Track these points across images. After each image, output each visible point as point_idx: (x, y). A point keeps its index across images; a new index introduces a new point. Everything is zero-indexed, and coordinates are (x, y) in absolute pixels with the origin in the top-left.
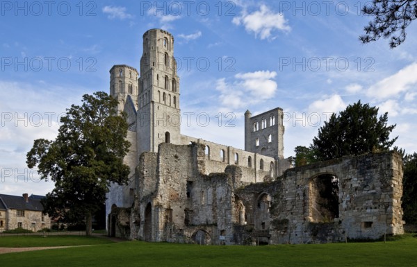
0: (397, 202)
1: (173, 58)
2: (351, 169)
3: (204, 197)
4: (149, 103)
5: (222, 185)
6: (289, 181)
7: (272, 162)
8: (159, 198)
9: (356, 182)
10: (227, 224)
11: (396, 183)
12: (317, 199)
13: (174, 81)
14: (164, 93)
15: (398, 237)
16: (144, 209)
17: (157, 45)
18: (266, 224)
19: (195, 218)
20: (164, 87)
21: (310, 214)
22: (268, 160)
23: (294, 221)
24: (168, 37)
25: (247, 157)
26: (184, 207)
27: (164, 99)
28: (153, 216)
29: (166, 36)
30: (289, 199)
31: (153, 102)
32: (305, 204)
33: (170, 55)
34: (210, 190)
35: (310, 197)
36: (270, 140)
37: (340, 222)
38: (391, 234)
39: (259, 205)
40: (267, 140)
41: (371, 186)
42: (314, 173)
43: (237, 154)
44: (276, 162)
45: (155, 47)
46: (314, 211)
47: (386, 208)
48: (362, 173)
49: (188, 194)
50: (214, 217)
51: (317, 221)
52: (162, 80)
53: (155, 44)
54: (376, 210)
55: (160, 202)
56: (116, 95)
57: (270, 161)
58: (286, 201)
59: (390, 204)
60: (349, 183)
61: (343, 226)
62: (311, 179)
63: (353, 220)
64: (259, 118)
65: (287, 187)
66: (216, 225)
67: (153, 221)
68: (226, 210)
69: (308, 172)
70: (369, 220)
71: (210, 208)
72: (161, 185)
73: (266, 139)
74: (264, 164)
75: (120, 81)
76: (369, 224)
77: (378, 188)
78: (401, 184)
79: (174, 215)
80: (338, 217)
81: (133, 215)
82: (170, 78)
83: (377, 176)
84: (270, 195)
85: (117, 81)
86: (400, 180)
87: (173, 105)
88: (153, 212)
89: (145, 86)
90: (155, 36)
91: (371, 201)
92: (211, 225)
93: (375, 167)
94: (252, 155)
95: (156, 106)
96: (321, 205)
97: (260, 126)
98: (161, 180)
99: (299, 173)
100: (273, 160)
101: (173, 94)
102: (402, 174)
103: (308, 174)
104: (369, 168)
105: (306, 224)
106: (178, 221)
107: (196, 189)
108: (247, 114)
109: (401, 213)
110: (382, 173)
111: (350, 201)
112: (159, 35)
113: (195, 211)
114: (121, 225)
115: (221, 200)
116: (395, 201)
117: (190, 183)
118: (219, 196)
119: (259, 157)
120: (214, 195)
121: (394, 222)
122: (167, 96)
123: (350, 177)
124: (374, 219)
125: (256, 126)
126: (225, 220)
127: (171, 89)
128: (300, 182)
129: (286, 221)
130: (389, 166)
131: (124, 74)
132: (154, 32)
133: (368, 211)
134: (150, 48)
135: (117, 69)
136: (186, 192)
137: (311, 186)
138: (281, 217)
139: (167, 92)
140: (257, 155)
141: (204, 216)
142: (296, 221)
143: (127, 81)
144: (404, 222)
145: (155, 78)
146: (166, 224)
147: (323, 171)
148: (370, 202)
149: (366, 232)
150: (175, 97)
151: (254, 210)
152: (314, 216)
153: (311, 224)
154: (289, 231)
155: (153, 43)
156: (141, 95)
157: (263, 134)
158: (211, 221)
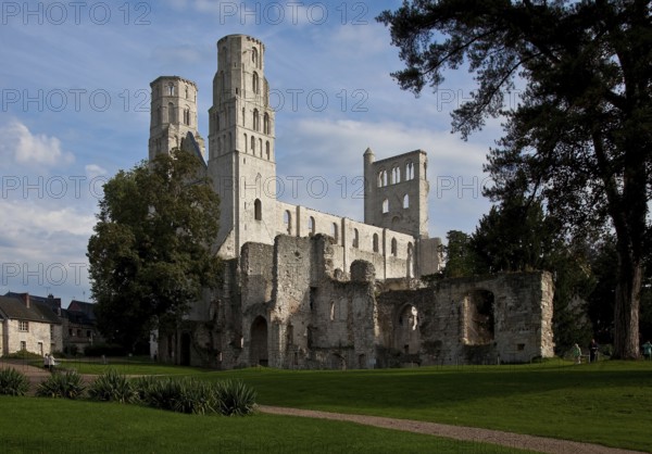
0: (546, 323)
1: (265, 79)
2: (506, 287)
3: (334, 310)
4: (231, 153)
5: (361, 296)
6: (443, 295)
7: (410, 244)
8: (277, 310)
9: (510, 301)
10: (368, 347)
11: (546, 304)
12: (474, 316)
13: (266, 117)
14: (253, 137)
15: (546, 359)
16: (250, 325)
17: (242, 61)
18: (410, 347)
19: (321, 338)
20: (252, 127)
21: (466, 335)
22: (404, 239)
23: (449, 343)
24: (258, 47)
25: (371, 234)
26: (307, 323)
27: (253, 147)
28: (270, 335)
29: (255, 45)
30: (442, 316)
31: (237, 152)
32: (460, 323)
33: (261, 75)
34: (344, 302)
35: (466, 315)
36: (406, 205)
37: (495, 344)
38: (540, 357)
39: (401, 321)
40: (402, 204)
41: (524, 307)
42: (469, 288)
43: (356, 230)
44: (416, 243)
45: (240, 64)
46: (469, 330)
47: (537, 329)
48: (516, 292)
49: (311, 305)
50: (350, 337)
51: (473, 343)
52: (249, 116)
53: (240, 58)
54: (528, 332)
55: (279, 316)
56: (164, 127)
57: (406, 242)
58: (439, 319)
59: (539, 326)
60: (504, 302)
61: (498, 348)
62: (466, 294)
63: (507, 342)
64: (388, 165)
65: (440, 302)
66: (352, 348)
67: (269, 342)
68: (366, 329)
69: (463, 285)
70: (521, 342)
71: (344, 325)
72: (280, 294)
73: (401, 201)
74: (398, 247)
75: (171, 104)
76: (521, 347)
77: (530, 309)
78: (551, 304)
79: (295, 334)
80: (493, 338)
81: (228, 332)
82: (261, 113)
83: (528, 296)
84: (417, 307)
85: (165, 104)
86: (550, 300)
87: (265, 155)
88: (269, 330)
89: (223, 125)
90: (240, 46)
91: (523, 322)
92: (346, 348)
93: (527, 286)
94: (379, 231)
95: (241, 157)
96: (478, 324)
97: (389, 179)
98: (280, 286)
99: (453, 286)
100: (411, 239)
101: (264, 139)
102: (552, 294)
103: (463, 288)
104: (522, 287)
105: (461, 347)
106: (300, 341)
107: (323, 298)
108: (367, 155)
109: (550, 335)
110: (533, 294)
111: (505, 321)
112: (246, 45)
113: (322, 328)
114: (200, 347)
115: (359, 314)
116: (544, 323)
117: (313, 290)
118: (356, 310)
119: (390, 234)
120: (350, 308)
121: (543, 343)
122: (257, 142)
123: (504, 295)
124: (525, 341)
125: (382, 176)
126: (366, 342)
127: (262, 131)
128: (455, 297)
129: (438, 343)
130: (539, 286)
131: (177, 93)
132: (237, 40)
133: (521, 332)
134: (230, 65)
135: (165, 84)
136: (309, 302)
137: (466, 302)
138: (433, 338)
139: (257, 136)
140: (388, 232)
141: (335, 335)
142: (450, 344)
143: (182, 104)
144: (554, 345)
145: (240, 114)
146: (288, 345)
147: (479, 285)
148: (522, 324)
149: (520, 355)
150: (268, 143)
151: (395, 328)
152: (470, 338)
153: (466, 346)
154: (442, 355)
155: (235, 57)
156: (215, 138)
157: (395, 192)
158: (346, 342)
